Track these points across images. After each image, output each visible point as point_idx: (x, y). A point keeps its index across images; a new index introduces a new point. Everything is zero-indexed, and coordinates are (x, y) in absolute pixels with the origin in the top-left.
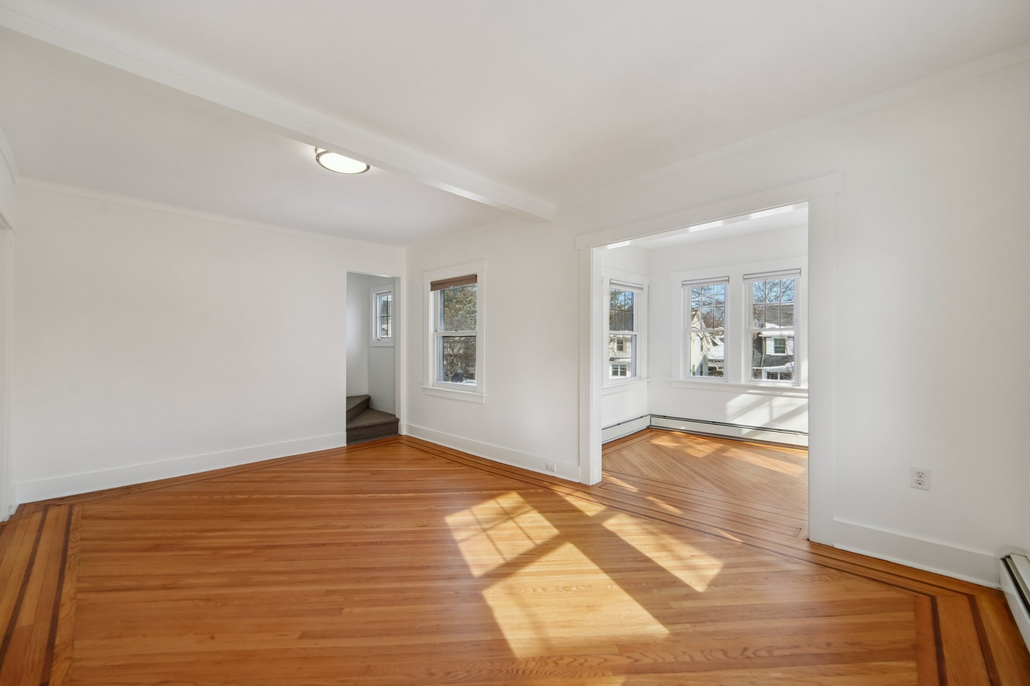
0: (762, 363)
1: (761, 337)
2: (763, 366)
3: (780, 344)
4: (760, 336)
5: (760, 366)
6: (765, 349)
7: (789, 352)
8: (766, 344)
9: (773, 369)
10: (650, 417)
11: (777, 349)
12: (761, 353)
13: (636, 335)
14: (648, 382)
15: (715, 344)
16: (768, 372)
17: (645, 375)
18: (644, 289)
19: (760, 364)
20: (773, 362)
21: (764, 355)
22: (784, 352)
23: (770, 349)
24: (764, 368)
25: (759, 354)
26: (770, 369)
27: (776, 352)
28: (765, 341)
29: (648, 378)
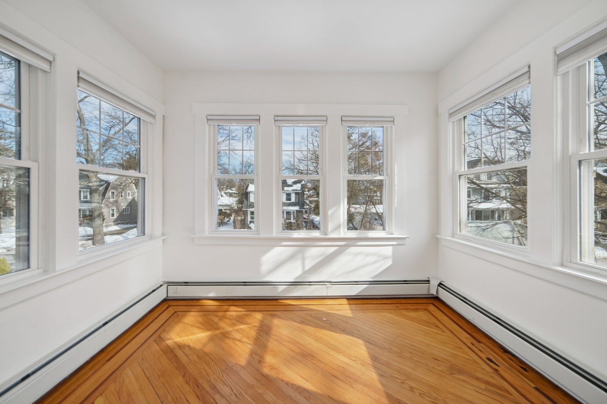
0: (248, 207)
1: (247, 192)
2: (248, 208)
5: (247, 208)
10: (165, 286)
12: (247, 201)
13: (144, 178)
14: (163, 240)
15: (222, 196)
16: (251, 212)
17: (158, 231)
18: (157, 117)
21: (249, 202)
24: (249, 209)
25: (246, 201)
26: (252, 210)
28: (250, 194)
29: (163, 235)
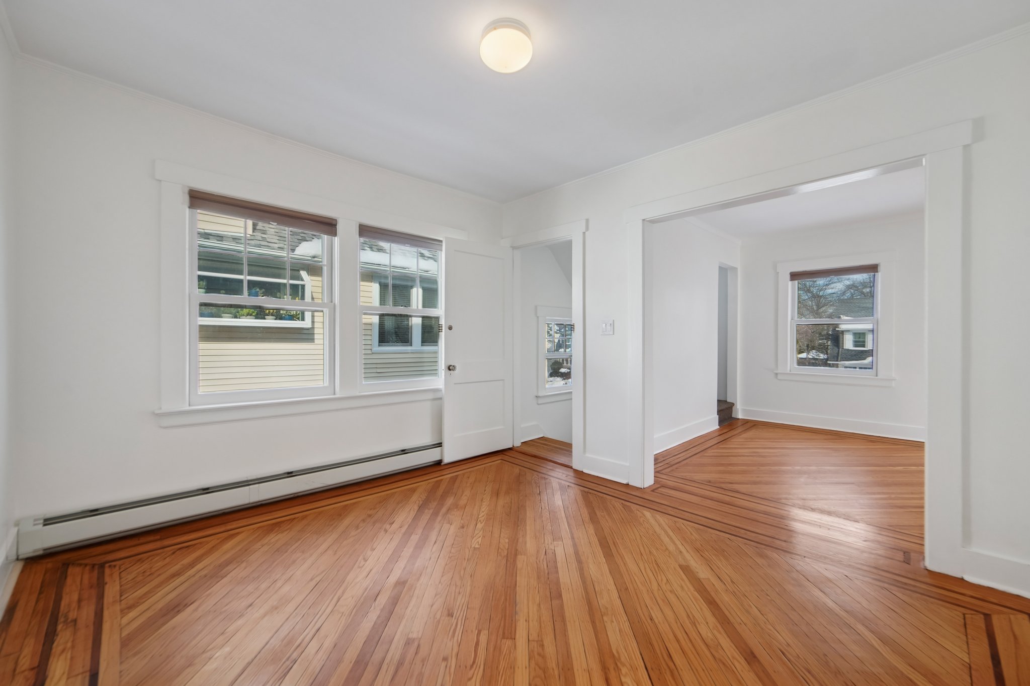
3: (860, 338)
4: (837, 329)
6: (843, 344)
7: (869, 346)
8: (843, 338)
9: (853, 364)
11: (856, 343)
19: (838, 358)
20: (852, 356)
22: (864, 346)
23: (848, 343)
27: (856, 346)
